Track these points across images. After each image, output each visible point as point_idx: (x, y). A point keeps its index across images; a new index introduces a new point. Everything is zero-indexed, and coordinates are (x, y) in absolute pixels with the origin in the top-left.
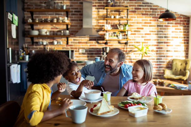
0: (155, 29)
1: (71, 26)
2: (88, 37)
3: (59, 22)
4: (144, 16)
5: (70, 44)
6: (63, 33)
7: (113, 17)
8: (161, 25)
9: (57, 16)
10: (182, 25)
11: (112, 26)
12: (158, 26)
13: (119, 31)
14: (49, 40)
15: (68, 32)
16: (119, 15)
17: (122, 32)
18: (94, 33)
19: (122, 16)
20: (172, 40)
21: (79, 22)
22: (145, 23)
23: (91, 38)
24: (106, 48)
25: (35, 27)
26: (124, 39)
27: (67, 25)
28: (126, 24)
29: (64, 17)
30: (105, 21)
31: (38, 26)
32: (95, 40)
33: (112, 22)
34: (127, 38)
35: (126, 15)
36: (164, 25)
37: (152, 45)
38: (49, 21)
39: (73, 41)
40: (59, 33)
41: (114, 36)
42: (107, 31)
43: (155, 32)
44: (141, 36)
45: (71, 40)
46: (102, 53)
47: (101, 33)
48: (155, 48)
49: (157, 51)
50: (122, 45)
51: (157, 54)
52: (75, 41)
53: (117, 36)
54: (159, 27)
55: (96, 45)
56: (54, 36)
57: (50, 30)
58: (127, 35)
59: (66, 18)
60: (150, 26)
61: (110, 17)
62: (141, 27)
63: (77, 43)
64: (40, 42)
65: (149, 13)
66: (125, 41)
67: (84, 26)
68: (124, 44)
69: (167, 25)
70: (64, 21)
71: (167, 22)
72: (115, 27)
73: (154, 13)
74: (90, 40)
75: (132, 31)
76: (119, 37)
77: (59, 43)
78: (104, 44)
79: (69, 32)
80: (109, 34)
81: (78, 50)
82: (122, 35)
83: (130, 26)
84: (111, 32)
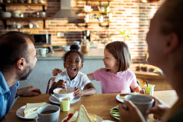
0: (137, 11)
1: (48, 7)
2: (66, 19)
3: (34, 3)
5: (47, 27)
6: (39, 15)
8: (144, 6)
11: (93, 7)
12: (140, 8)
13: (100, 13)
14: (24, 22)
15: (44, 13)
17: (103, 14)
18: (73, 15)
21: (56, 3)
22: (127, 5)
23: (70, 21)
24: (86, 31)
25: (7, 8)
26: (105, 21)
27: (44, 6)
28: (107, 5)
30: (85, 2)
31: (10, 7)
32: (74, 23)
33: (92, 4)
34: (108, 21)
36: (146, 7)
37: (134, 28)
38: (23, 2)
39: (50, 24)
40: (34, 15)
41: (95, 18)
42: (86, 13)
43: (137, 14)
44: (122, 18)
45: (48, 22)
46: (82, 36)
47: (81, 15)
48: (137, 31)
49: (139, 34)
50: (103, 28)
51: (139, 37)
52: (53, 24)
53: (98, 18)
54: (142, 10)
55: (75, 29)
56: (29, 18)
57: (25, 11)
58: (108, 17)
60: (132, 8)
62: (123, 9)
63: (54, 26)
64: (13, 25)
66: (106, 24)
67: (63, 8)
68: (105, 28)
69: (149, 7)
70: (40, 1)
71: (149, 4)
72: (95, 8)
74: (69, 23)
75: (113, 13)
76: (99, 19)
77: (35, 27)
78: (84, 28)
79: (46, 14)
80: (89, 16)
81: (55, 33)
82: (104, 18)
83: (112, 7)
84: (92, 14)
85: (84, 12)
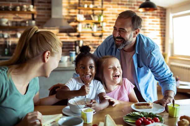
1: (38, 16)
2: (57, 29)
3: (24, 11)
4: (120, 6)
6: (29, 23)
7: (86, 6)
9: (21, 3)
10: (159, 17)
11: (85, 16)
13: (93, 22)
14: (11, 32)
15: (34, 22)
16: (93, 4)
17: (96, 23)
18: (65, 25)
19: (96, 5)
20: (149, 33)
21: (47, 11)
24: (79, 41)
26: (99, 30)
27: (33, 15)
28: (100, 14)
29: (29, 5)
30: (77, 11)
32: (65, 32)
33: (85, 12)
34: (102, 30)
35: (101, 5)
38: (11, 10)
40: (23, 24)
41: (88, 27)
42: (79, 22)
46: (74, 46)
47: (73, 24)
50: (96, 38)
53: (91, 28)
55: (67, 39)
56: (17, 27)
57: (12, 20)
58: (101, 27)
59: (31, 6)
61: (83, 7)
65: (125, 3)
66: (99, 34)
67: (54, 16)
68: (98, 37)
69: (144, 16)
70: (29, 9)
72: (88, 17)
73: (130, 3)
74: (61, 32)
75: (107, 23)
76: (93, 29)
78: (76, 37)
79: (36, 22)
80: (82, 26)
82: (97, 27)
83: (106, 16)
84: (84, 24)
85: (76, 21)
